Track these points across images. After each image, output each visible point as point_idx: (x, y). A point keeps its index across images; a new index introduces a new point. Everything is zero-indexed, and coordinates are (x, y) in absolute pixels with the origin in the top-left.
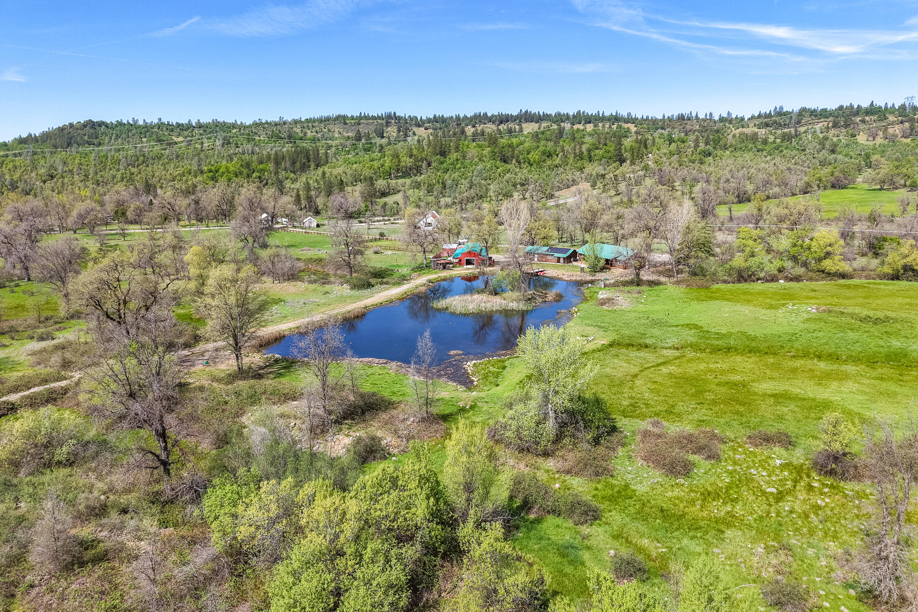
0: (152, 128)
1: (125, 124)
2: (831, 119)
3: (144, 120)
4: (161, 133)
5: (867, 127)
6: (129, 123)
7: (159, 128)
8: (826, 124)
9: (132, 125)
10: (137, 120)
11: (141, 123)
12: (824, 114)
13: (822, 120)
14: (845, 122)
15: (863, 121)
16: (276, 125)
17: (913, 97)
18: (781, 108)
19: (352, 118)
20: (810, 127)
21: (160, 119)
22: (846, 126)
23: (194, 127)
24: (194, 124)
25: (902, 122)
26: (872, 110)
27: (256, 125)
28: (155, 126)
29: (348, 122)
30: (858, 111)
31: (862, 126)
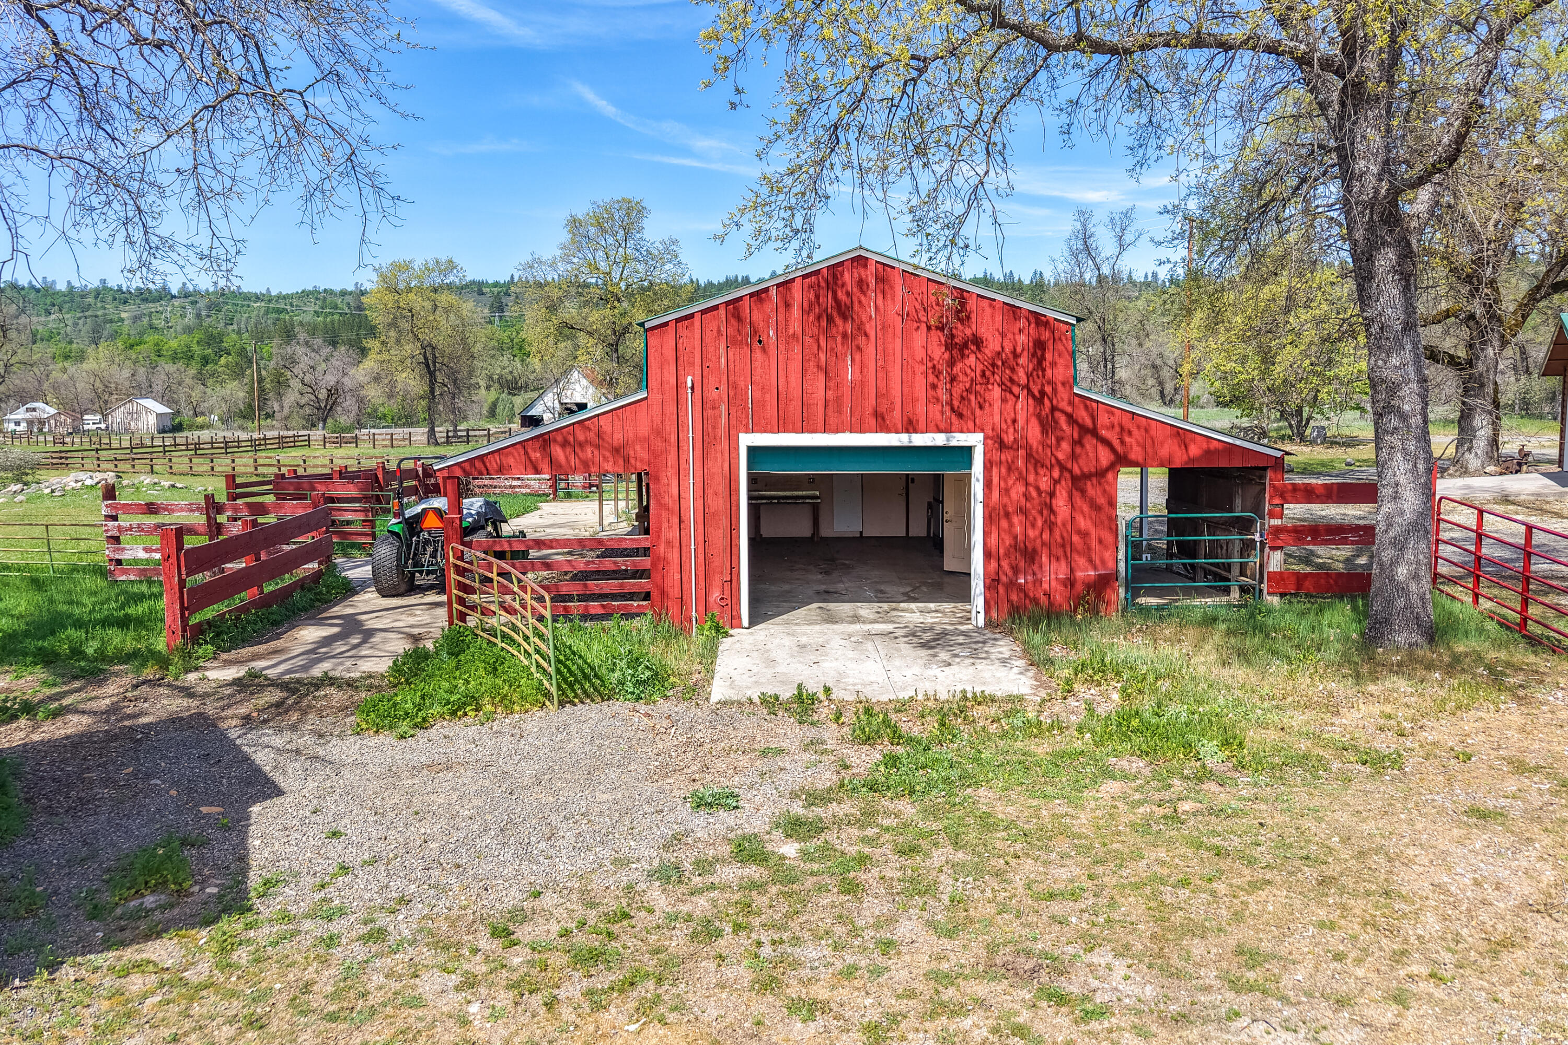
0: (82, 297)
1: (23, 288)
3: (69, 282)
4: (99, 305)
6: (32, 287)
7: (96, 298)
9: (38, 291)
10: (54, 282)
11: (61, 286)
16: (343, 293)
19: (496, 284)
21: (103, 281)
23: (174, 297)
24: (174, 291)
27: (305, 294)
28: (90, 293)
29: (484, 290)
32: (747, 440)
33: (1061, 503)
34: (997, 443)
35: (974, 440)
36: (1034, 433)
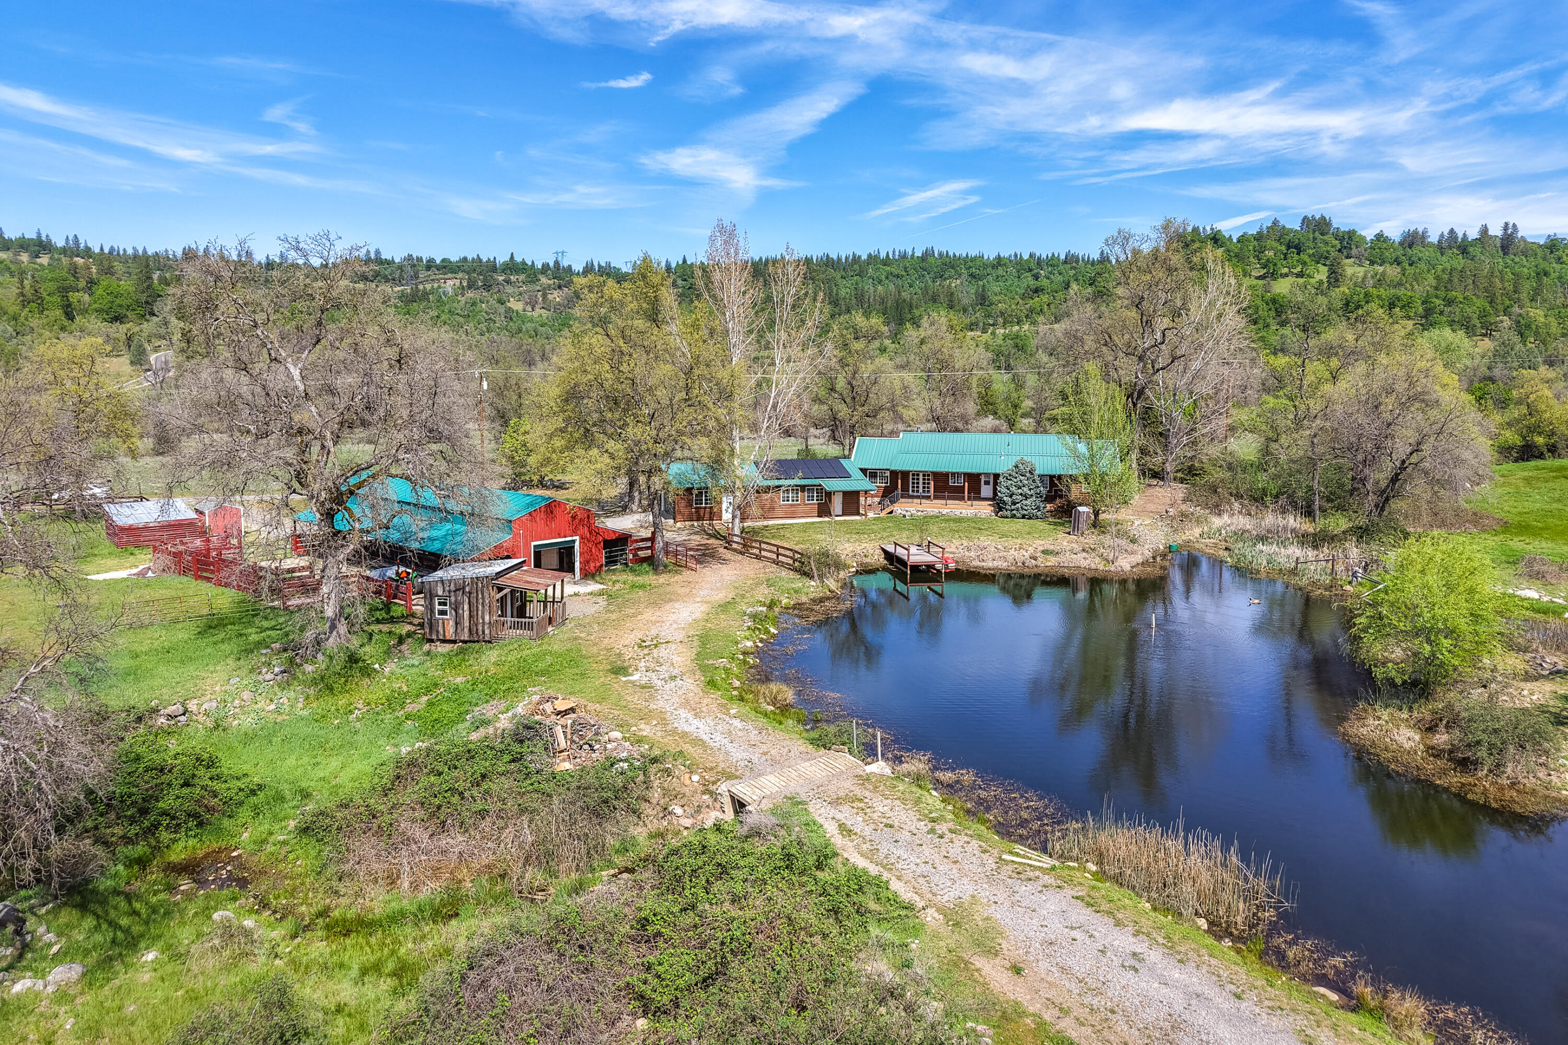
2: (460, 275)
5: (516, 290)
8: (457, 282)
12: (447, 267)
13: (449, 275)
14: (484, 281)
15: (508, 282)
17: (563, 253)
18: (378, 252)
20: (436, 285)
22: (487, 287)
25: (560, 287)
26: (513, 267)
30: (492, 267)
31: (509, 289)
32: (533, 544)
33: (593, 550)
34: (582, 538)
35: (577, 538)
36: (588, 535)
